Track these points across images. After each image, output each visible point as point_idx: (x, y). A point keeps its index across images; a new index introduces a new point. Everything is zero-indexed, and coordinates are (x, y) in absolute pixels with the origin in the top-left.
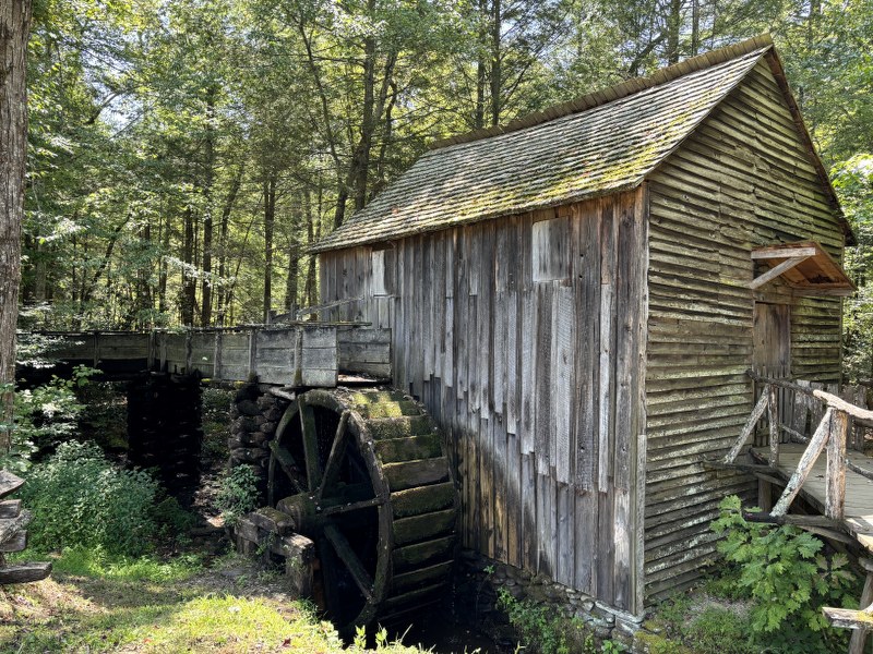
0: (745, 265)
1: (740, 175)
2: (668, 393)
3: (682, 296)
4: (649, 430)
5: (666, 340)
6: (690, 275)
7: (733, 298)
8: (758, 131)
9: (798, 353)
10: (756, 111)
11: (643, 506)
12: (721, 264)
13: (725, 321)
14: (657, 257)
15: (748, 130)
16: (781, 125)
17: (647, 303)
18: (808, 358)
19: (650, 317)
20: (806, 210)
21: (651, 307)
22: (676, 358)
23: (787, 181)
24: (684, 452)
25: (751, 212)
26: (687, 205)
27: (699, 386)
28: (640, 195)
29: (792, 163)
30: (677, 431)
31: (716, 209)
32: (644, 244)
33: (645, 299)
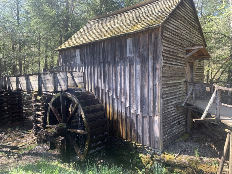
0: (184, 51)
1: (183, 26)
3: (170, 59)
4: (163, 98)
6: (172, 54)
8: (187, 14)
9: (195, 76)
11: (162, 119)
12: (179, 51)
14: (164, 48)
15: (184, 13)
16: (191, 12)
17: (162, 61)
19: (163, 65)
20: (197, 37)
22: (169, 77)
23: (193, 29)
24: (171, 104)
25: (185, 36)
26: (171, 33)
28: (160, 29)
30: (170, 98)
32: (161, 44)
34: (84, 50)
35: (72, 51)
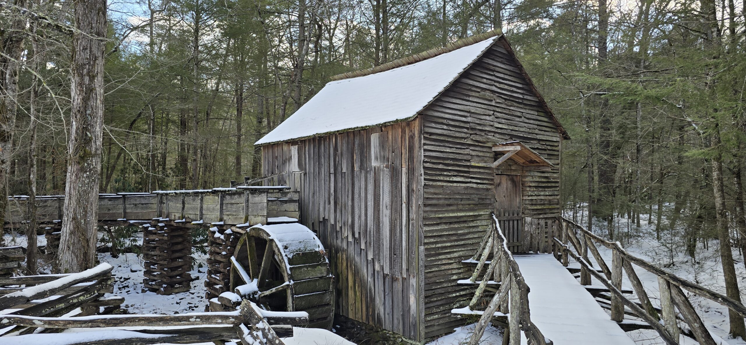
0: (488, 155)
1: (483, 106)
2: (438, 224)
3: (445, 173)
4: (425, 244)
5: (435, 196)
6: (451, 162)
7: (480, 173)
8: (495, 81)
9: (527, 202)
10: (493, 71)
11: (423, 284)
12: (471, 155)
13: (475, 186)
14: (427, 154)
15: (489, 82)
16: (511, 76)
17: (423, 178)
18: (536, 205)
19: (425, 185)
20: (532, 122)
21: (425, 179)
22: (443, 206)
23: (518, 107)
24: (449, 256)
25: (492, 126)
26: (447, 125)
27: (459, 220)
28: (417, 122)
29: (521, 96)
30: (444, 245)
31: (468, 126)
32: (420, 148)
33: (421, 175)
34: (305, 148)
35: (285, 148)
